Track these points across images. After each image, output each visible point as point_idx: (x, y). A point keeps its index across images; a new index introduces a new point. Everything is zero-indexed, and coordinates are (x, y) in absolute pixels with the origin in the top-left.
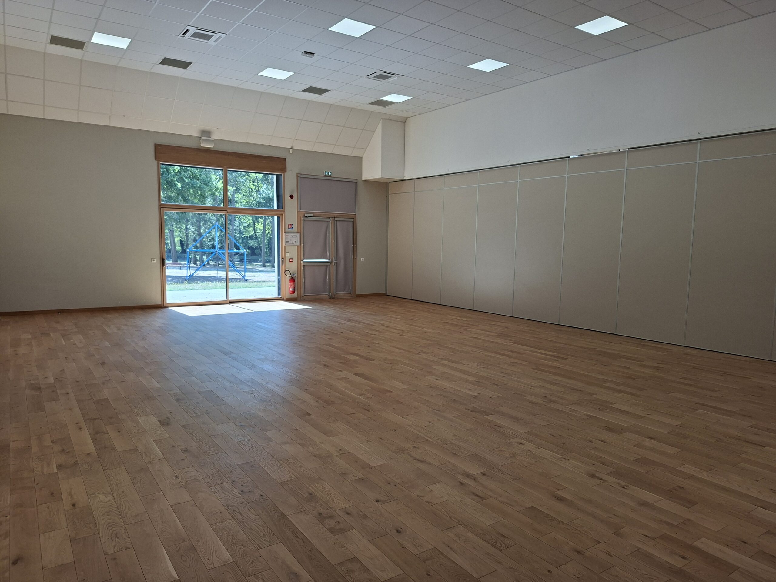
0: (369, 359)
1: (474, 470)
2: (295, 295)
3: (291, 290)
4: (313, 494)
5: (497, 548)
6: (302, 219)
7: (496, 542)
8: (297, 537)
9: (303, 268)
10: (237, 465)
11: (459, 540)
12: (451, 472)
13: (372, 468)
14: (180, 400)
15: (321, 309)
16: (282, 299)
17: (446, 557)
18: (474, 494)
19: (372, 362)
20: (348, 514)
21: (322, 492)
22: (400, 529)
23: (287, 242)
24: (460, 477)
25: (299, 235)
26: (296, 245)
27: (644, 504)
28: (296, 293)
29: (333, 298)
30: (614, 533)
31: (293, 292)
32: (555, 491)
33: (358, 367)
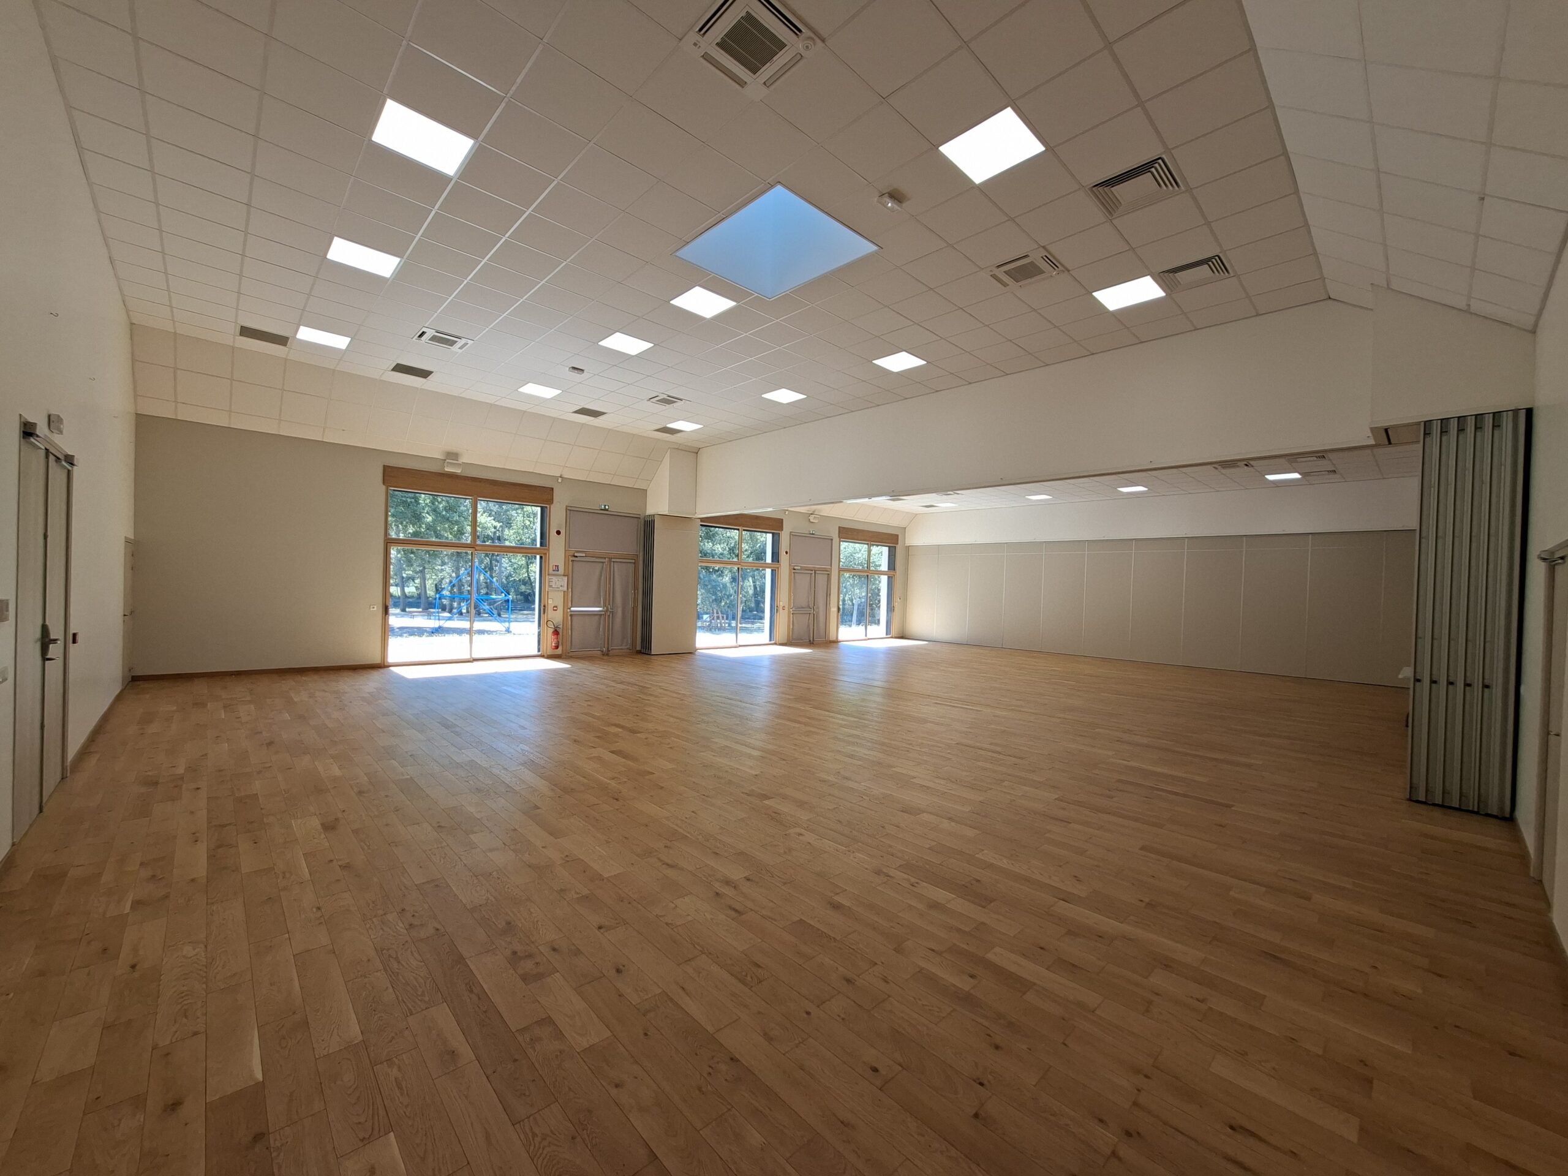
0: (633, 732)
1: (736, 873)
2: (559, 651)
3: (554, 645)
4: (513, 923)
5: (744, 983)
6: (571, 559)
7: (746, 976)
8: (471, 991)
9: (570, 618)
10: (416, 885)
11: (699, 976)
12: (707, 879)
13: (603, 880)
14: (364, 792)
15: (590, 668)
16: (542, 656)
17: (676, 1004)
18: (730, 907)
19: (638, 735)
20: (554, 950)
21: (525, 919)
22: (621, 967)
23: (551, 586)
24: (717, 885)
25: (566, 578)
26: (561, 591)
27: (934, 905)
28: (560, 648)
29: (608, 655)
30: (895, 950)
31: (557, 647)
32: (832, 896)
33: (617, 742)
